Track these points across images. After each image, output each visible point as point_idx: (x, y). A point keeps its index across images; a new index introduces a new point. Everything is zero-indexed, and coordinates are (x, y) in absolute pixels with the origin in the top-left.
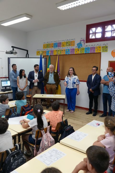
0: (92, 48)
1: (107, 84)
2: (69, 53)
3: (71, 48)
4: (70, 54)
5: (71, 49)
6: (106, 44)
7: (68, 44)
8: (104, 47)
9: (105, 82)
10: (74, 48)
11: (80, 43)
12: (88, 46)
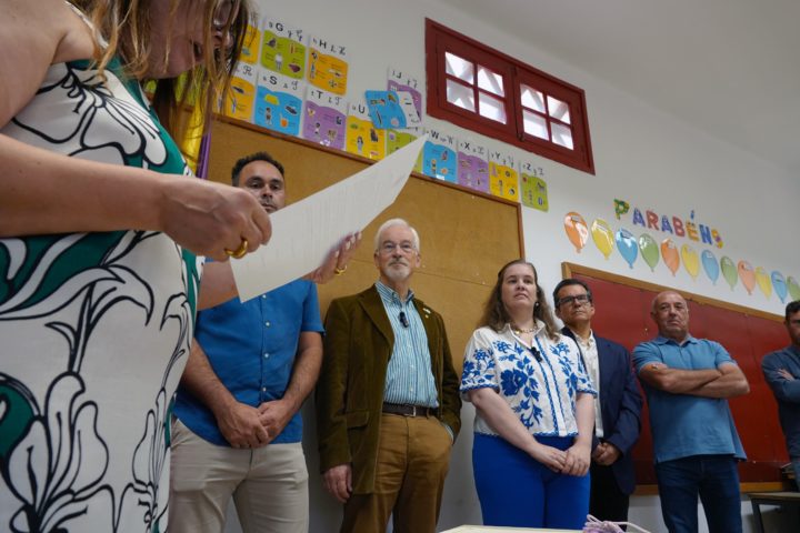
0: (471, 160)
1: (710, 384)
2: (295, 125)
3: (310, 98)
4: (300, 135)
5: (311, 105)
6: (538, 172)
7: (279, 58)
8: (529, 182)
9: (692, 374)
10: (341, 109)
11: (390, 98)
12: (444, 140)
